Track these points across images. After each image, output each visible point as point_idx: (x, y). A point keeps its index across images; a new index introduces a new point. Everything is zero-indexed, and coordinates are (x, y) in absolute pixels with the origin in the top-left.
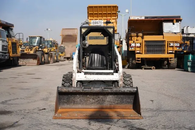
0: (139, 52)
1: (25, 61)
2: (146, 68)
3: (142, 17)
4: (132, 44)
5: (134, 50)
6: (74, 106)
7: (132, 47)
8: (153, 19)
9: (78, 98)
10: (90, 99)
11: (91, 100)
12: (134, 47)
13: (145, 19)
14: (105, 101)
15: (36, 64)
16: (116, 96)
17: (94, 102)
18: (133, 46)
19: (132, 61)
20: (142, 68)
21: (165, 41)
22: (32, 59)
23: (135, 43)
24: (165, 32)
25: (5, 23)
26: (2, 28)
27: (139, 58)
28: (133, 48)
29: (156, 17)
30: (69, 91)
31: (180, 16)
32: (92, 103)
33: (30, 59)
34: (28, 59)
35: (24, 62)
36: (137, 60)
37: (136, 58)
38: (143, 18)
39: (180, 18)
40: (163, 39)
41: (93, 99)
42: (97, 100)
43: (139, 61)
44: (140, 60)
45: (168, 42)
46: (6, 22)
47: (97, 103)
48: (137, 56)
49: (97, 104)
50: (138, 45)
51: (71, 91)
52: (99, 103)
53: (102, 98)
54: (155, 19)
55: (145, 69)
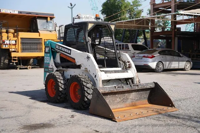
0: (14, 50)
2: (21, 67)
3: (15, 11)
4: (6, 41)
5: (8, 48)
7: (5, 45)
8: (27, 15)
12: (9, 45)
13: (18, 13)
14: (128, 99)
18: (7, 43)
19: (4, 61)
20: (18, 68)
21: (42, 39)
23: (10, 40)
24: (40, 29)
27: (16, 57)
28: (7, 46)
29: (30, 13)
30: (105, 92)
31: (54, 14)
32: (118, 102)
36: (13, 59)
37: (12, 57)
38: (16, 13)
39: (54, 16)
40: (39, 36)
41: (120, 98)
42: (122, 99)
43: (15, 60)
44: (17, 59)
45: (44, 40)
47: (122, 101)
48: (13, 55)
49: (122, 103)
50: (14, 42)
51: (107, 92)
52: (124, 101)
53: (127, 96)
54: (30, 15)
55: (20, 69)
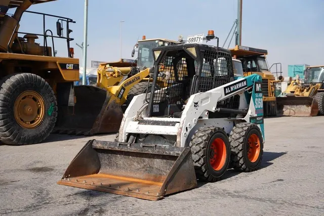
1: (293, 109)
6: (115, 172)
9: (120, 160)
10: (134, 162)
11: (135, 164)
14: (153, 168)
15: (309, 115)
16: (165, 161)
17: (140, 168)
22: (305, 106)
25: (248, 49)
26: (237, 58)
32: (138, 169)
33: (302, 106)
34: (298, 106)
35: (292, 111)
41: (138, 163)
42: (142, 165)
46: (250, 48)
52: (146, 170)
53: (148, 162)
